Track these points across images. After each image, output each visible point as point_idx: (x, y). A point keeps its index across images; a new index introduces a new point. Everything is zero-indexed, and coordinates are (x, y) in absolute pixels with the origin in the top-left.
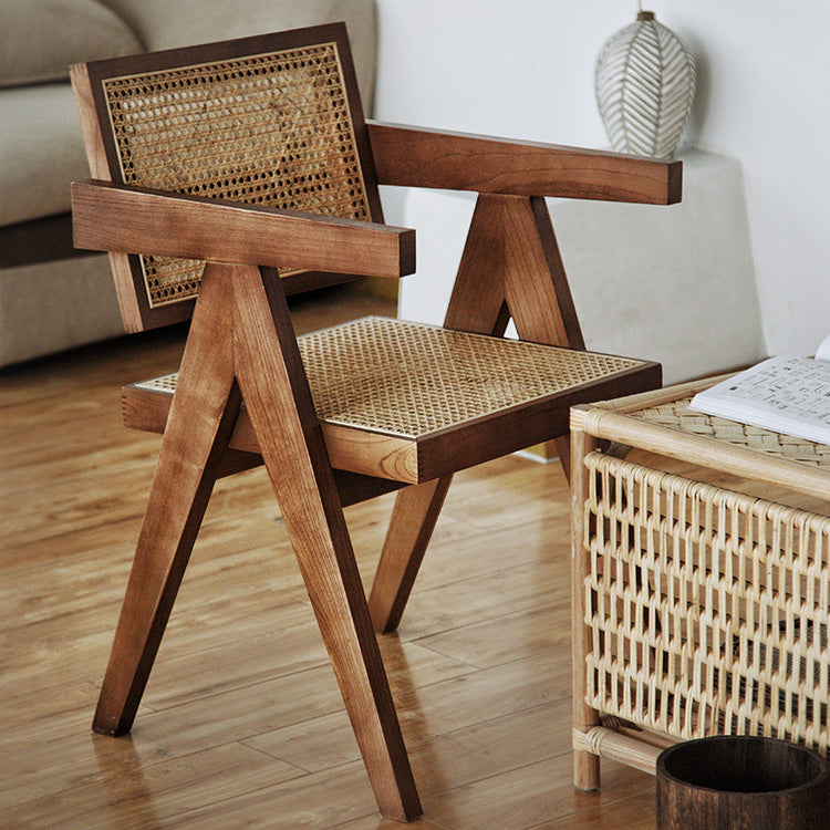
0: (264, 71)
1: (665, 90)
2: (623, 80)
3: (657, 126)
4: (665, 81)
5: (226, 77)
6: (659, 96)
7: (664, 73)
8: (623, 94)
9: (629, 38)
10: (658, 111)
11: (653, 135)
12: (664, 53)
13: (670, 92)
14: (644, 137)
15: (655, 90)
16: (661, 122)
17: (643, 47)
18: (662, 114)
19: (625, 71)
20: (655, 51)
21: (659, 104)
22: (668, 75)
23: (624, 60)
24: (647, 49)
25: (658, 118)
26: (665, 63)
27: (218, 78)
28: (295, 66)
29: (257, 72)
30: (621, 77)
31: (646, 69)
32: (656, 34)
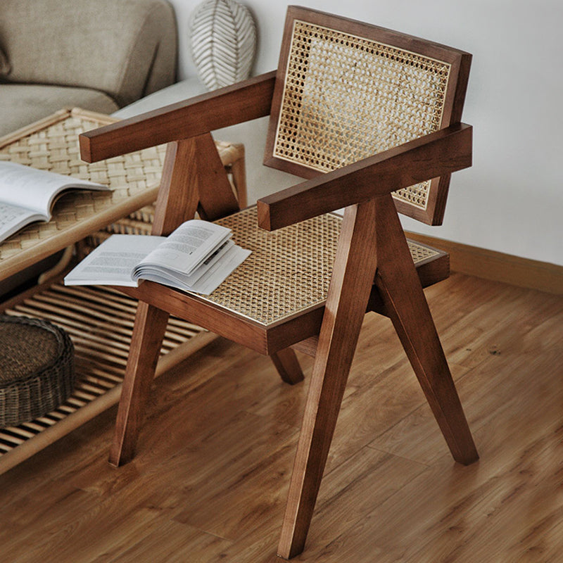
0: (402, 61)
1: (240, 45)
2: (212, 42)
3: (237, 68)
4: (239, 39)
5: (377, 53)
6: (237, 49)
7: (238, 33)
8: (212, 51)
9: (211, 12)
10: (237, 59)
11: (234, 74)
12: (236, 20)
13: (243, 45)
14: (228, 76)
15: (234, 46)
16: (239, 65)
17: (221, 17)
18: (239, 60)
19: (212, 35)
20: (231, 19)
21: (237, 54)
22: (240, 35)
23: (210, 28)
24: (224, 19)
25: (237, 64)
26: (238, 27)
27: (372, 52)
28: (422, 67)
29: (398, 59)
30: (209, 39)
31: (227, 32)
32: (229, 7)
